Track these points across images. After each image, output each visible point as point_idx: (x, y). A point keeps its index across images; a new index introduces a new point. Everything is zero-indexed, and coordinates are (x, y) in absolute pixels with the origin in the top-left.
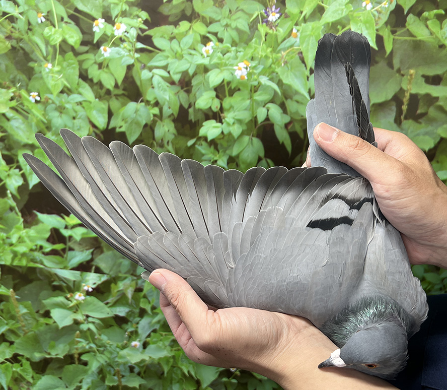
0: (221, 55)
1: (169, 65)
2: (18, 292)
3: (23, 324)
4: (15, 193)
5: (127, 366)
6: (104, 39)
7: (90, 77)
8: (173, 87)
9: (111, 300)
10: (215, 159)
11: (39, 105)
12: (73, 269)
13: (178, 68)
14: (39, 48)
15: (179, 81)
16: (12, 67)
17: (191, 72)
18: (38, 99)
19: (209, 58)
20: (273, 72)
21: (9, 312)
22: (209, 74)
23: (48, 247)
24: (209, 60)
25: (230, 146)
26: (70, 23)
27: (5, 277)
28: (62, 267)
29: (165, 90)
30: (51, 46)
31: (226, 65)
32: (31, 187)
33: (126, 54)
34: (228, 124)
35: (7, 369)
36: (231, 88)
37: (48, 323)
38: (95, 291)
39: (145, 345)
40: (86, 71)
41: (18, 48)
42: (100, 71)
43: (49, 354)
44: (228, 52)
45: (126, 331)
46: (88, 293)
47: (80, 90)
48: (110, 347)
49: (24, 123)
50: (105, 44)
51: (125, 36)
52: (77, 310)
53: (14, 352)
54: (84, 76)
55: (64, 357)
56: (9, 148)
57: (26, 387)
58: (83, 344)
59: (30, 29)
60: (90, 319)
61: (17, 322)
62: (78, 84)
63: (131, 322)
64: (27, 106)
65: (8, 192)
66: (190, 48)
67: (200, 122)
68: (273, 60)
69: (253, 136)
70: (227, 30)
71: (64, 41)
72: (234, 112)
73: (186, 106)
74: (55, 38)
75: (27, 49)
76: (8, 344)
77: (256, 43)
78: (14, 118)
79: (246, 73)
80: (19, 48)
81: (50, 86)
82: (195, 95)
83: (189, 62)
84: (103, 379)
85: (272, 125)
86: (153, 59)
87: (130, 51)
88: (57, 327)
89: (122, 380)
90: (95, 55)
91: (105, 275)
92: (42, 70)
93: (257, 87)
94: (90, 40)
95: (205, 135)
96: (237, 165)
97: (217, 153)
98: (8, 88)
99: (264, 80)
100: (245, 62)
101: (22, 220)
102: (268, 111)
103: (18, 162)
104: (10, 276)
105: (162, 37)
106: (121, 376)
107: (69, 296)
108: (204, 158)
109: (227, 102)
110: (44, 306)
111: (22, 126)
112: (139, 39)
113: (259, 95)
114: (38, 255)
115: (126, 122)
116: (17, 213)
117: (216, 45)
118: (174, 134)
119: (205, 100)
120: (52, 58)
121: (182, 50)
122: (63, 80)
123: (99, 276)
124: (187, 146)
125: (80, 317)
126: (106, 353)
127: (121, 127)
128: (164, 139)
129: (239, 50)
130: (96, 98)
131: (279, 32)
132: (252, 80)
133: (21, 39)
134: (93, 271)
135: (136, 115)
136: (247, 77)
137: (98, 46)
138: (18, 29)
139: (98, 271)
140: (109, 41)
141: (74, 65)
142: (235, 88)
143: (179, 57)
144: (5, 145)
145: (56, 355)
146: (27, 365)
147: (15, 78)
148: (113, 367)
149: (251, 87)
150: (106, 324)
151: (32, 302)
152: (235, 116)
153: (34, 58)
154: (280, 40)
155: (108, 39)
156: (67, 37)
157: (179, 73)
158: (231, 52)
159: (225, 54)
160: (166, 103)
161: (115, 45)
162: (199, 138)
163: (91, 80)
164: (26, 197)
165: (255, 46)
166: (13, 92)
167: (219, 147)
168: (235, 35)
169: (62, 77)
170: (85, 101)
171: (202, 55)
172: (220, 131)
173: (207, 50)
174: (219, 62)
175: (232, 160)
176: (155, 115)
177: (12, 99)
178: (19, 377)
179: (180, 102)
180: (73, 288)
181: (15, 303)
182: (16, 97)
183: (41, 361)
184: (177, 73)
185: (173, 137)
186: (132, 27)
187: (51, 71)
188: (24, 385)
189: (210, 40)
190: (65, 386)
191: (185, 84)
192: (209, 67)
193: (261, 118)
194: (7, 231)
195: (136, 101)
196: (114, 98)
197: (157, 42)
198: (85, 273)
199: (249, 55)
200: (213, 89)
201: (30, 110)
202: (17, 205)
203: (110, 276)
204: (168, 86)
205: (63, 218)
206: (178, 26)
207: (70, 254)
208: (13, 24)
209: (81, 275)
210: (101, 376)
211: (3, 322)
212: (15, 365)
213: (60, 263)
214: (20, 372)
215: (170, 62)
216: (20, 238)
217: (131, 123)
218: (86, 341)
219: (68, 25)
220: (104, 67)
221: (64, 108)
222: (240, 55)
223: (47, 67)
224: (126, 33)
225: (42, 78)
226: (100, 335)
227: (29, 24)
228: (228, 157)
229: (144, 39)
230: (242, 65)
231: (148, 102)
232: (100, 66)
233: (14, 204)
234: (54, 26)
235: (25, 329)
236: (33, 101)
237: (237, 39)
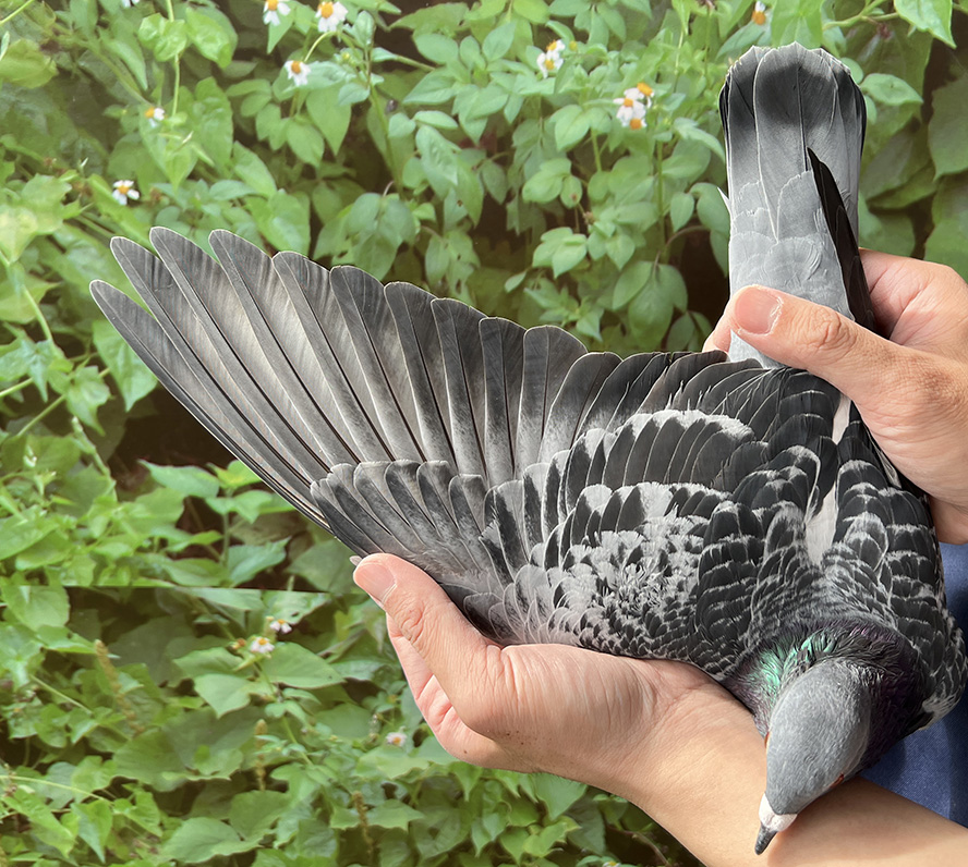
0: (583, 72)
1: (456, 100)
2: (113, 645)
3: (132, 713)
4: (91, 422)
5: (379, 786)
6: (294, 42)
7: (261, 137)
8: (468, 152)
9: (335, 647)
10: (572, 318)
11: (139, 212)
12: (243, 586)
13: (477, 106)
14: (130, 71)
15: (483, 138)
16: (63, 119)
17: (510, 115)
18: (134, 195)
19: (553, 80)
20: (709, 108)
21: (95, 690)
22: (554, 118)
23: (180, 541)
24: (553, 84)
25: (605, 287)
26: (203, 5)
27: (81, 614)
28: (216, 582)
29: (448, 162)
30: (160, 64)
31: (595, 95)
32: (129, 406)
33: (348, 77)
34: (602, 236)
35: (99, 812)
36: (607, 148)
37: (189, 706)
38: (297, 632)
39: (419, 738)
40: (252, 121)
41: (75, 71)
42: (287, 120)
43: (197, 773)
44: (599, 63)
45: (373, 713)
46: (281, 637)
47: (239, 169)
48: (338, 749)
49: (102, 256)
50: (296, 54)
51: (344, 32)
52: (257, 675)
53: (114, 776)
54: (246, 135)
55: (231, 777)
56: (70, 318)
57: (148, 846)
58: (276, 747)
59: (103, 25)
60: (288, 693)
61: (117, 711)
62: (232, 156)
63: (384, 691)
64: (109, 215)
65: (75, 420)
66: (507, 58)
67: (534, 232)
68: (708, 81)
69: (660, 261)
70: (596, 10)
71: (192, 51)
72: (616, 207)
73: (500, 198)
74: (169, 44)
75: (98, 74)
76: (98, 759)
77: (666, 39)
78: (77, 244)
79: (644, 113)
80: (79, 73)
81: (162, 164)
82: (521, 169)
83: (504, 91)
84: (325, 817)
85: (705, 235)
86: (418, 86)
87: (358, 69)
88: (212, 715)
89: (369, 815)
90: (272, 84)
91: (320, 595)
92: (141, 123)
93: (671, 145)
94: (258, 46)
95: (546, 264)
96: (624, 331)
97: (576, 304)
98: (57, 172)
99: (687, 129)
100: (642, 86)
101: (112, 483)
102: (696, 201)
103: (93, 349)
104: (94, 612)
105: (436, 32)
106: (365, 808)
107: (235, 645)
108: (544, 317)
109: (599, 184)
110: (179, 671)
111: (99, 265)
112: (380, 39)
113: (675, 165)
114: (157, 560)
115: (355, 243)
116: (99, 469)
117: (571, 48)
118: (472, 265)
119: (545, 182)
120: (163, 96)
121: (487, 63)
122: (193, 146)
123: (305, 598)
124: (504, 292)
125: (264, 689)
126: (327, 761)
127: (342, 254)
128: (448, 278)
129: (628, 58)
130: (278, 188)
131: (723, 11)
132: (657, 129)
133: (82, 51)
134: (290, 586)
135: (379, 223)
136: (646, 122)
137: (278, 59)
138: (74, 25)
139: (302, 585)
140: (305, 47)
141: (220, 110)
142: (616, 150)
143: (479, 78)
144: (60, 311)
145: (214, 774)
146: (146, 800)
147: (72, 146)
148: (346, 791)
149: (656, 146)
150: (327, 700)
151: (148, 665)
152: (619, 216)
153: (119, 96)
154: (723, 32)
155: (301, 41)
156: (198, 40)
157: (482, 118)
158: (606, 63)
159: (593, 69)
160: (452, 192)
161: (320, 55)
162: (533, 272)
163: (265, 144)
164: (120, 431)
165: (664, 49)
166: (71, 183)
167: (580, 290)
168: (616, 22)
169: (191, 140)
170: (250, 195)
171: (536, 73)
172: (584, 253)
173: (549, 59)
174: (578, 88)
175: (610, 320)
176: (424, 223)
177: (69, 199)
178: (130, 827)
179: (485, 188)
180: (246, 626)
181: (110, 669)
182: (78, 193)
183: (178, 790)
184: (476, 119)
185: (469, 271)
186: (361, 11)
187: (163, 126)
188: (142, 843)
189: (557, 37)
190: (237, 837)
191: (497, 143)
192: (554, 102)
193: (679, 219)
194: (78, 510)
195: (378, 190)
196: (323, 185)
197: (425, 44)
198: (271, 593)
199: (652, 70)
200: (565, 154)
201: (115, 223)
202: (99, 450)
203: (332, 595)
204: (454, 152)
205: (213, 473)
206: (475, 5)
207: (234, 552)
208: (60, 14)
209: (262, 599)
210: (319, 810)
211: (84, 713)
212: (119, 802)
213: (211, 574)
214: (130, 817)
215: (458, 92)
216: (110, 524)
217: (368, 242)
218: (282, 739)
219: (200, 9)
220: (295, 112)
221: (201, 215)
222: (629, 69)
223: (152, 117)
224: (347, 25)
225: (140, 144)
226: (313, 725)
227: (101, 10)
228: (601, 313)
229: (394, 38)
230: (633, 94)
231: (406, 193)
232: (286, 108)
233: (90, 448)
234: (165, 15)
235: (136, 723)
236: (123, 201)
237: (621, 32)
